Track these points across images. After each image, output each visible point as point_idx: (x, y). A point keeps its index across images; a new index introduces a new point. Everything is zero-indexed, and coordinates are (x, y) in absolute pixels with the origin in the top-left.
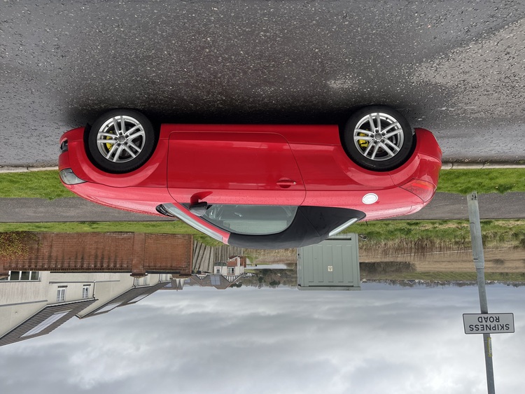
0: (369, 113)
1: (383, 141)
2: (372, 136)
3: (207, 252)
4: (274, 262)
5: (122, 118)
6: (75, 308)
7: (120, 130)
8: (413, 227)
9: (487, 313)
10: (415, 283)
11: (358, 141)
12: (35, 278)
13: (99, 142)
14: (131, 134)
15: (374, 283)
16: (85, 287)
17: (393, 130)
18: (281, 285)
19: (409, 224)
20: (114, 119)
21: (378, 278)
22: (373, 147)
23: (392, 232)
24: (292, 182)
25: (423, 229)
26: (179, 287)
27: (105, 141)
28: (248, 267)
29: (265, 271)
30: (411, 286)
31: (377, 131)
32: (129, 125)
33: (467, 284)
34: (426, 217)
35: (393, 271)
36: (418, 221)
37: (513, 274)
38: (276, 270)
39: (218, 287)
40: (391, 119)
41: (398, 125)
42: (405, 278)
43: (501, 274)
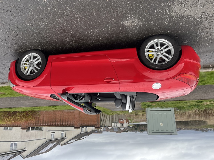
0: (153, 39)
1: (162, 54)
2: (156, 52)
3: (108, 117)
4: (141, 121)
5: (32, 54)
6: (58, 141)
7: (31, 60)
8: (200, 104)
10: (208, 130)
11: (148, 55)
12: (41, 129)
13: (21, 66)
14: (35, 61)
15: (188, 130)
16: (62, 133)
17: (167, 47)
18: (145, 131)
19: (197, 102)
20: (28, 55)
21: (190, 128)
22: (156, 58)
23: (190, 106)
24: (112, 79)
25: (206, 104)
26: (101, 132)
27: (25, 66)
28: (130, 124)
29: (138, 125)
30: (206, 131)
31: (158, 49)
32: (35, 57)
34: (205, 98)
35: (197, 125)
36: (201, 100)
38: (143, 125)
39: (117, 132)
40: (166, 41)
41: (170, 44)
42: (203, 127)
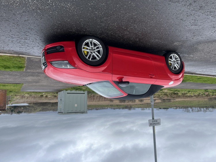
0: (172, 54)
2: (173, 62)
4: (22, 103)
9: (154, 119)
13: (83, 50)
18: (23, 113)
20: (89, 40)
29: (15, 107)
33: (99, 109)
37: (114, 105)
38: (21, 106)
43: (111, 105)
